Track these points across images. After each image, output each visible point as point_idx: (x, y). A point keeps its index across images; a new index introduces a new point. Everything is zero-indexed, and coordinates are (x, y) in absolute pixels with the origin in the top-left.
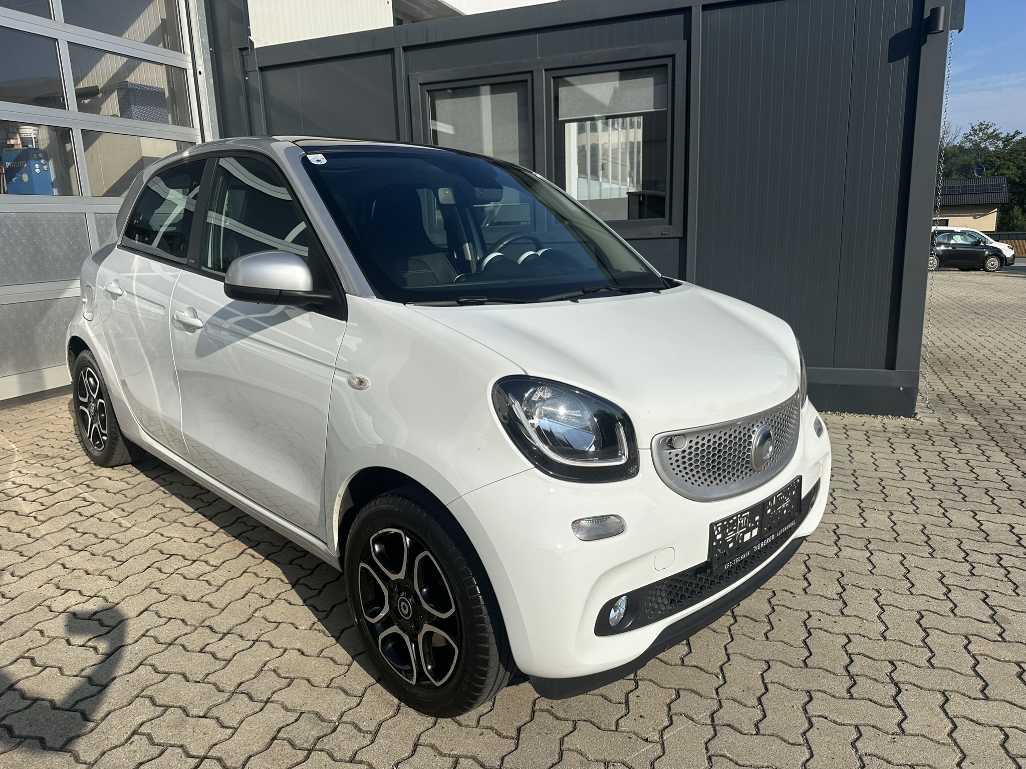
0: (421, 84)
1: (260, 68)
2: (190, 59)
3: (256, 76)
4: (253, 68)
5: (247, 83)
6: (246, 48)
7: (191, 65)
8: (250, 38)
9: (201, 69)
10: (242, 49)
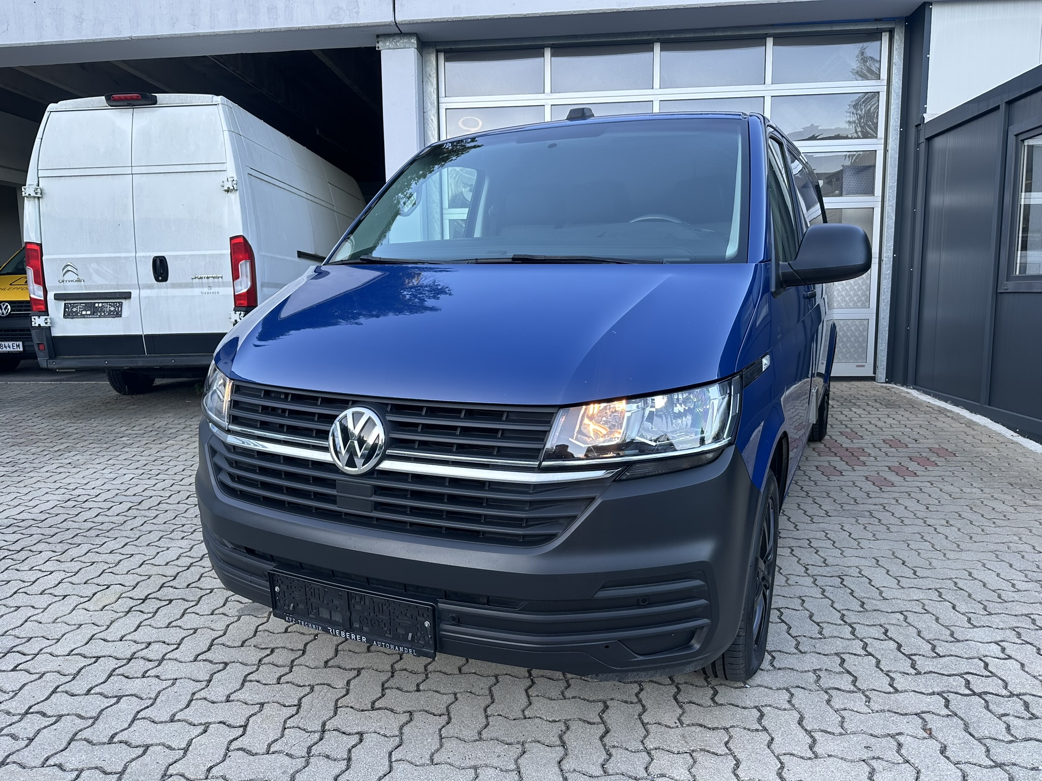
0: (1017, 135)
1: (926, 139)
2: (883, 141)
3: (923, 146)
4: (922, 140)
5: (917, 154)
6: (920, 125)
7: (882, 146)
8: (924, 115)
9: (889, 148)
10: (917, 126)
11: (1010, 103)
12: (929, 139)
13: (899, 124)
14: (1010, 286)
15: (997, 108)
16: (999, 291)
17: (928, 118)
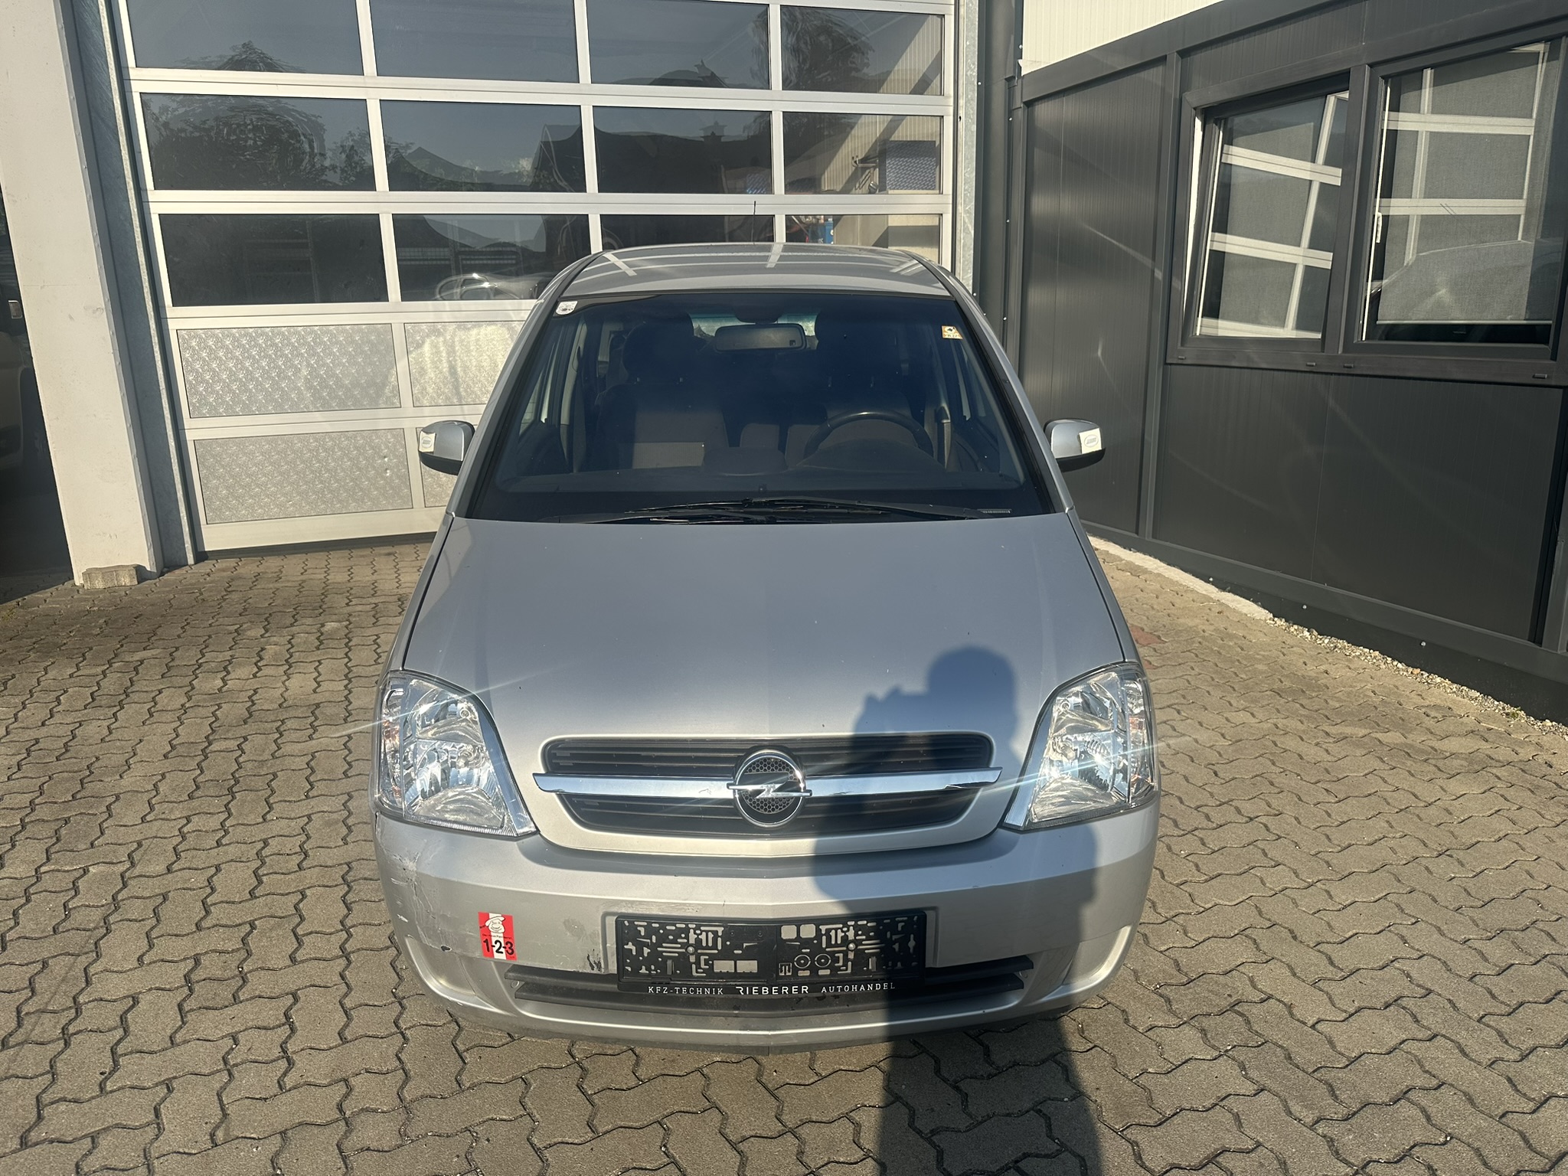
0: (1196, 109)
1: (1025, 103)
2: (951, 101)
3: (1020, 115)
4: (1018, 103)
5: (1010, 126)
6: (1013, 78)
7: (951, 110)
8: (1020, 61)
9: (961, 113)
10: (1009, 80)
11: (1184, 54)
12: (1029, 104)
13: (975, 74)
14: (1189, 355)
15: (1162, 60)
16: (1168, 361)
17: (1027, 66)
